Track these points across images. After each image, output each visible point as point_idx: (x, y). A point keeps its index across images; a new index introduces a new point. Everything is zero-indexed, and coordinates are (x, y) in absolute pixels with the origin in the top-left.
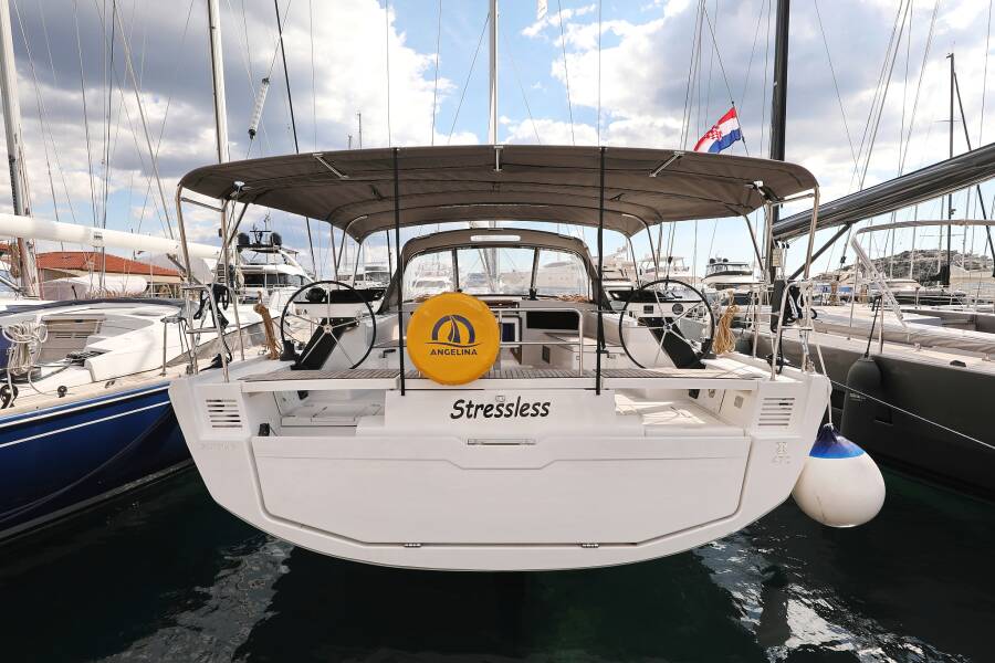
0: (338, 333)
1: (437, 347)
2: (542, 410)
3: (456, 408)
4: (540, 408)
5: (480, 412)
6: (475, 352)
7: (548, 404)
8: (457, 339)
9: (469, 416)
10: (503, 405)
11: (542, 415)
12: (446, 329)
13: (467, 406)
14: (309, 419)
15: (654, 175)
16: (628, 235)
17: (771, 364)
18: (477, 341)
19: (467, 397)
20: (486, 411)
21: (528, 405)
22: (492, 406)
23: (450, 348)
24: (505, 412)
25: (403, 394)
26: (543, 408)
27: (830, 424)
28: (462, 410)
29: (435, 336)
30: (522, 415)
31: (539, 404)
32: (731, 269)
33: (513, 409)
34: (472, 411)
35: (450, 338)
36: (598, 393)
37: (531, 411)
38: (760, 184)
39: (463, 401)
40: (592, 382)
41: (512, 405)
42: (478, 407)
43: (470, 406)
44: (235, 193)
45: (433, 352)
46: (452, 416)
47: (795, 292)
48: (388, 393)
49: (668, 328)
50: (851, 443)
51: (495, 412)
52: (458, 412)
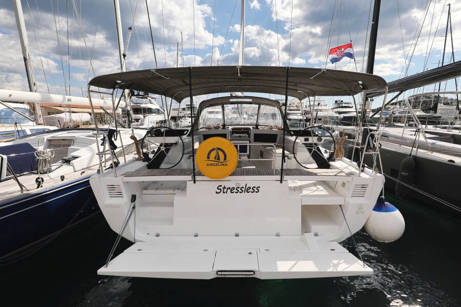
0: (167, 150)
1: (209, 162)
2: (256, 190)
3: (218, 189)
4: (255, 189)
5: (229, 191)
6: (226, 165)
7: (259, 187)
8: (219, 159)
9: (224, 193)
10: (239, 188)
11: (256, 192)
12: (213, 154)
13: (223, 188)
14: (154, 191)
15: (312, 78)
16: (300, 100)
17: (359, 167)
18: (227, 160)
19: (223, 184)
20: (231, 190)
21: (250, 188)
22: (234, 188)
23: (215, 163)
24: (240, 191)
25: (194, 183)
26: (257, 189)
27: (383, 197)
28: (221, 190)
29: (208, 157)
30: (247, 192)
31: (255, 187)
32: (344, 105)
33: (244, 189)
34: (225, 190)
35: (215, 158)
36: (281, 182)
37: (251, 190)
38: (360, 82)
39: (221, 186)
40: (278, 177)
41: (243, 187)
42: (228, 189)
43: (224, 188)
44: (117, 86)
45: (208, 165)
46: (216, 192)
47: (372, 136)
48: (188, 182)
49: (315, 148)
50: (392, 205)
51: (235, 190)
52: (219, 191)
